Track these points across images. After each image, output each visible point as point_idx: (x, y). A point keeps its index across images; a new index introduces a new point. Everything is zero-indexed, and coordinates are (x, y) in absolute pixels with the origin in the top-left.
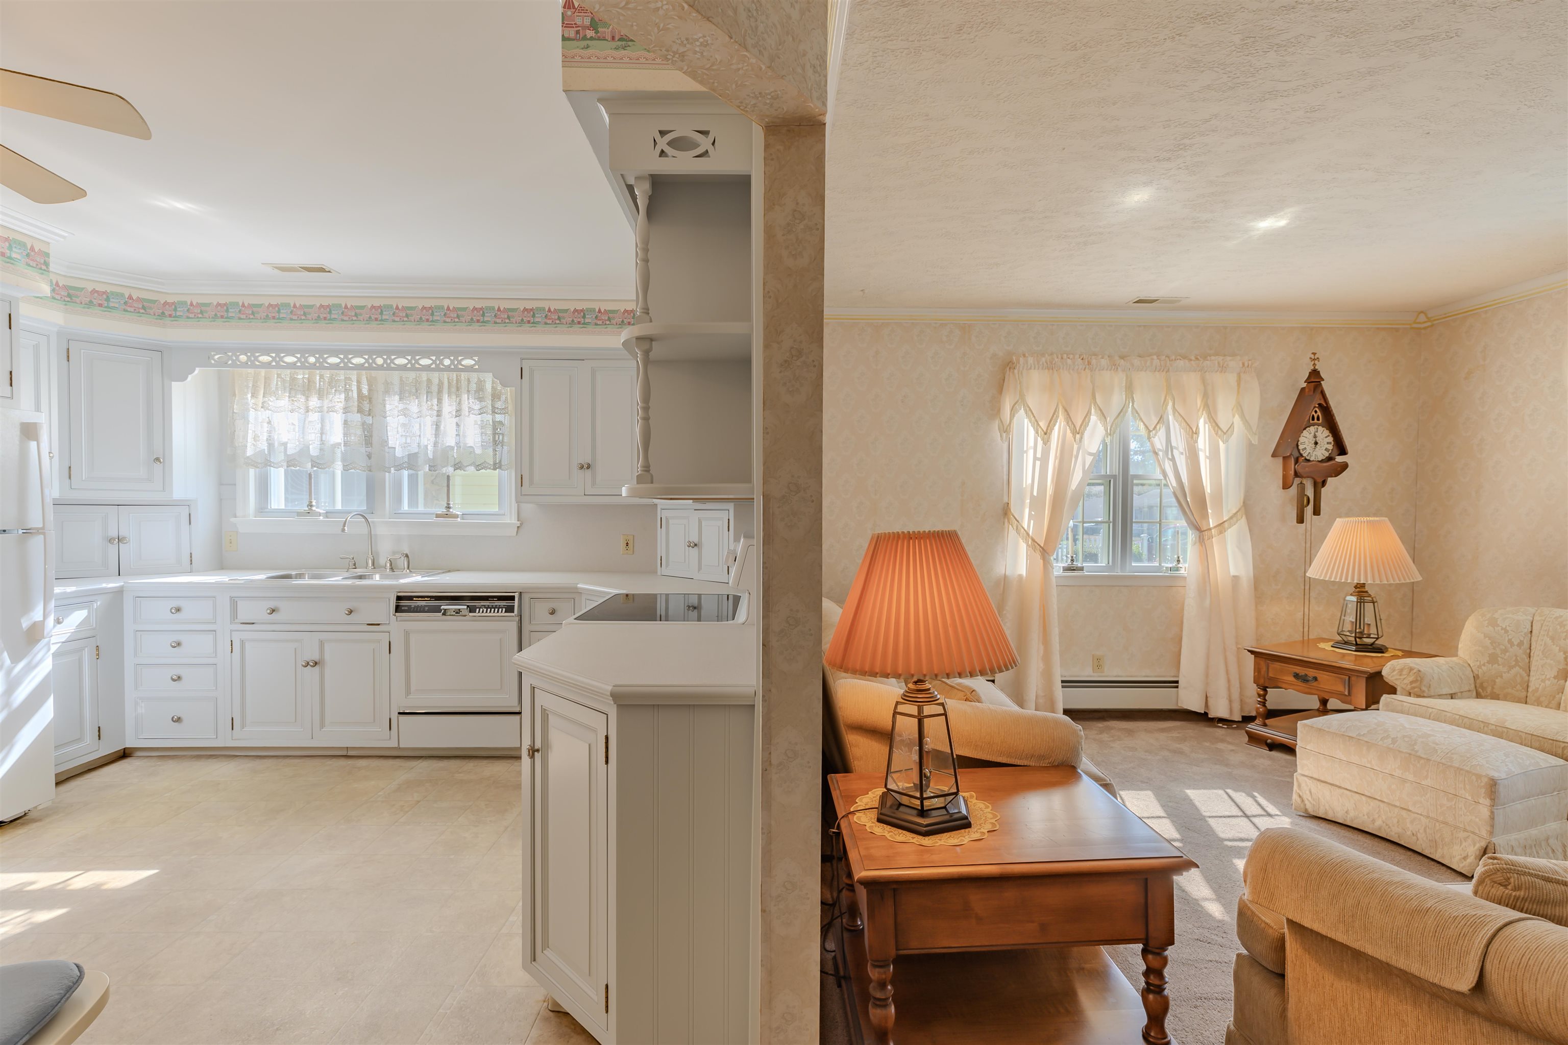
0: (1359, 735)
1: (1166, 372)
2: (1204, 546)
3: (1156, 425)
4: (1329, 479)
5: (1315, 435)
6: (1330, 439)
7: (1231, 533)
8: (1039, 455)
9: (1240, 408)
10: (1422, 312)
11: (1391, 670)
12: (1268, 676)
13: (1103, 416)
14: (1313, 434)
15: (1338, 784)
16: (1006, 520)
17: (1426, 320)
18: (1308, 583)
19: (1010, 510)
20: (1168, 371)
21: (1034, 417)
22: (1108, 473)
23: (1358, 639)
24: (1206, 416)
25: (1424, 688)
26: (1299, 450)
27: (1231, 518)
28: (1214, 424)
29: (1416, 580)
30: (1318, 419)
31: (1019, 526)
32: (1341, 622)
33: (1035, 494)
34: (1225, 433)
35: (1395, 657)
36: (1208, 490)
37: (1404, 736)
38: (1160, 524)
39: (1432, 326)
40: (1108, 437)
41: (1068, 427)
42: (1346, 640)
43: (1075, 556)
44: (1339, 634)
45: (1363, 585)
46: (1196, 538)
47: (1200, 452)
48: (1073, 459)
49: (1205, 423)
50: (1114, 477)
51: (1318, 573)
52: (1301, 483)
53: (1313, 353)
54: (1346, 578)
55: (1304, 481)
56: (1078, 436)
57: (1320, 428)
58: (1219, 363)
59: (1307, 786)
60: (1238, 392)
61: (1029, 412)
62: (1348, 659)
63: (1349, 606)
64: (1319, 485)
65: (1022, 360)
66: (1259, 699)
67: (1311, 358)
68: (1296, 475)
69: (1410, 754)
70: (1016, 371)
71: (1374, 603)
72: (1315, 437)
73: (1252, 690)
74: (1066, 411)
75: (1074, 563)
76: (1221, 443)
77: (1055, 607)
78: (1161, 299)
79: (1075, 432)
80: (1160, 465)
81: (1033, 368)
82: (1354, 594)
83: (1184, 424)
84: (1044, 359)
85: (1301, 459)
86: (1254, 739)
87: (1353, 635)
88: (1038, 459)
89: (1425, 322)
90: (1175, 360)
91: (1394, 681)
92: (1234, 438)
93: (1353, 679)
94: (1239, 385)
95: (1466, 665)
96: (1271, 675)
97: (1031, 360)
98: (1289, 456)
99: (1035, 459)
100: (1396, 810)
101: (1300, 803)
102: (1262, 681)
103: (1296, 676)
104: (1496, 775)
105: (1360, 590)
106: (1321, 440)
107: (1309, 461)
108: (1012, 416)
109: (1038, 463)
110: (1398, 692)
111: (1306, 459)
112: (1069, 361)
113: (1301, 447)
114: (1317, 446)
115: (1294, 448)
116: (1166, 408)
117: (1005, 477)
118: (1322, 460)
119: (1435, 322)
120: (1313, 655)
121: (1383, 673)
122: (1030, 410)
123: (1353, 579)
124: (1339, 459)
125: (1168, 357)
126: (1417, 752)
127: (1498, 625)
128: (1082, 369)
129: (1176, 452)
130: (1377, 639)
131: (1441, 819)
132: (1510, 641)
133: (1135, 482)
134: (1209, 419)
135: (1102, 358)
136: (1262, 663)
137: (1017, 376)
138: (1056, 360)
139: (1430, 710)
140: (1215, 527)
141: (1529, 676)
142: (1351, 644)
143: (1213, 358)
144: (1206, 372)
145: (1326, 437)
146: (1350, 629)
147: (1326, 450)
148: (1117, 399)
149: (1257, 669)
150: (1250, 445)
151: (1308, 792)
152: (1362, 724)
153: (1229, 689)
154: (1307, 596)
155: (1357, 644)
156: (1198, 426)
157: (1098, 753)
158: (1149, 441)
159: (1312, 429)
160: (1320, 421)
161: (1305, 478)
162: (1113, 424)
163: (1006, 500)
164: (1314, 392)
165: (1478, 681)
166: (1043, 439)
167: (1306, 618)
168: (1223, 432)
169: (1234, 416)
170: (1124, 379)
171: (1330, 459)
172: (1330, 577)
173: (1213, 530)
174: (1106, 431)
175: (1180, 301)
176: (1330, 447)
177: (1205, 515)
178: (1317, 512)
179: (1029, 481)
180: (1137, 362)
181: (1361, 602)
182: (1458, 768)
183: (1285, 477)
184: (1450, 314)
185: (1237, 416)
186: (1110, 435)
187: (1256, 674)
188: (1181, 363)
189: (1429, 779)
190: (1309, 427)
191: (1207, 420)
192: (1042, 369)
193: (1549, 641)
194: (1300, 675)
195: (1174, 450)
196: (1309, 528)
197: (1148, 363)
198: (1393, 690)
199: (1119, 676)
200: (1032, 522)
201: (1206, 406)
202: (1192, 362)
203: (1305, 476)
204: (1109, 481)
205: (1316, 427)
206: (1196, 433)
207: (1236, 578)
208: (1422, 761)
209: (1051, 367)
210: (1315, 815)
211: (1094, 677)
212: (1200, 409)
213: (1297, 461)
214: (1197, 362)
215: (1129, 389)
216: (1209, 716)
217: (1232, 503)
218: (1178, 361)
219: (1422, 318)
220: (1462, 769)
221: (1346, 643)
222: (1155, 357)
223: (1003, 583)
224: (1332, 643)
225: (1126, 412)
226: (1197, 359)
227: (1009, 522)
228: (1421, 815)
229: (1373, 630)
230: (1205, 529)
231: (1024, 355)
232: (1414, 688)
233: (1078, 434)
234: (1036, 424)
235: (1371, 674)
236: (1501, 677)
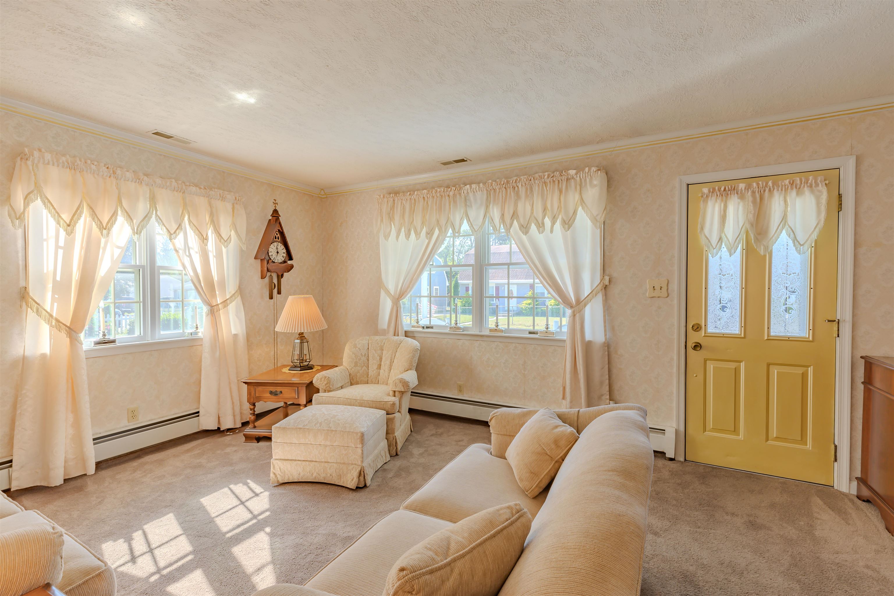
0: (304, 426)
1: (183, 193)
2: (214, 316)
3: (176, 230)
4: (285, 273)
5: (277, 247)
6: (285, 251)
7: (232, 307)
8: (61, 243)
9: (234, 226)
10: (322, 189)
11: (318, 379)
12: (255, 396)
13: (129, 218)
14: (276, 247)
15: (294, 458)
16: (24, 304)
17: (324, 194)
18: (276, 334)
19: (28, 293)
20: (184, 193)
21: (54, 209)
22: (138, 264)
23: (301, 364)
24: (213, 229)
25: (331, 386)
26: (269, 256)
27: (231, 297)
28: (218, 235)
29: (324, 328)
30: (278, 239)
31: (40, 309)
32: (293, 355)
33: (58, 278)
34: (226, 241)
35: (318, 371)
36: (216, 278)
37: (325, 420)
38: (182, 302)
39: (327, 197)
40: (135, 235)
41: (94, 223)
42: (295, 365)
43: (106, 331)
44: (292, 362)
45: (302, 333)
46: (208, 311)
47: (209, 253)
48: (101, 251)
49: (212, 233)
50: (143, 267)
51: (280, 329)
52: (271, 275)
53: (274, 200)
54: (295, 331)
55: (273, 274)
56: (105, 232)
57: (279, 244)
58: (220, 194)
59: (278, 465)
60: (233, 215)
61: (47, 202)
62: (296, 376)
63: (296, 345)
64: (280, 277)
65: (36, 154)
66: (251, 412)
67: (273, 202)
68: (268, 270)
69: (328, 430)
70: (29, 163)
71: (307, 342)
72: (277, 249)
73: (247, 406)
74: (91, 208)
75: (106, 337)
76: (223, 247)
77: (85, 378)
78: (175, 137)
79: (101, 227)
80: (180, 260)
81: (51, 163)
82: (299, 338)
83: (197, 232)
84: (64, 159)
85: (270, 261)
86: (248, 438)
87: (299, 362)
88: (61, 248)
89: (324, 195)
90: (189, 186)
91: (318, 385)
92: (232, 245)
93: (299, 388)
94: (233, 211)
95: (346, 369)
96: (257, 395)
97: (48, 156)
98: (264, 259)
99: (57, 247)
100: (323, 464)
101: (274, 478)
102: (252, 400)
103: (271, 393)
104: (363, 430)
105: (301, 336)
106: (280, 251)
107: (274, 262)
108: (26, 205)
109: (61, 252)
110: (320, 391)
111: (273, 261)
112: (93, 167)
113: (270, 254)
114: (278, 254)
115: (266, 254)
116: (183, 219)
117: (21, 263)
118: (281, 262)
119: (328, 196)
120: (280, 378)
121: (313, 382)
122: (49, 202)
123: (298, 331)
124: (289, 262)
125: (184, 183)
126: (331, 428)
127: (357, 347)
128: (107, 176)
129: (191, 251)
130: (310, 362)
131: (342, 462)
132: (361, 354)
133: (161, 271)
134: (214, 230)
135: (128, 171)
136: (252, 389)
137: (31, 168)
138: (79, 163)
139: (334, 398)
140: (221, 303)
141: (368, 370)
142: (298, 367)
143: (216, 190)
144: (211, 198)
145: (282, 249)
146: (297, 358)
147: (283, 256)
148: (142, 207)
149: (249, 393)
150: (242, 251)
151: (279, 469)
152: (305, 418)
153: (233, 409)
154: (276, 342)
155: (301, 367)
156: (207, 234)
157: (129, 493)
158: (171, 242)
159: (275, 244)
160: (279, 240)
161: (273, 272)
162: (139, 225)
163: (22, 284)
164: (276, 222)
165: (351, 377)
166: (66, 230)
167: (276, 354)
168: (225, 240)
169: (231, 231)
170: (148, 192)
171: (285, 262)
172: (287, 331)
173: (220, 305)
174: (133, 229)
175: (189, 143)
176: (285, 255)
177: (214, 295)
178: (279, 292)
179: (51, 268)
180: (159, 181)
181: (302, 343)
182: (349, 432)
183: (262, 272)
184: (333, 193)
185: (233, 231)
186: (137, 233)
187: (249, 396)
188: (194, 189)
189: (337, 442)
190: (274, 242)
191: (214, 231)
192: (63, 167)
193: (374, 352)
194: (273, 392)
195: (191, 250)
196: (275, 302)
197: (168, 184)
198: (318, 391)
199: (152, 420)
200: (56, 304)
201: (212, 222)
202: (202, 190)
203: (272, 271)
204: (138, 269)
205: (277, 243)
206: (206, 239)
207: (236, 336)
208: (333, 433)
209: (72, 167)
210: (283, 482)
211: (129, 426)
212: (208, 223)
213: (268, 263)
214: (205, 190)
215: (153, 200)
216: (221, 430)
217: (231, 288)
218: (192, 187)
219: (322, 193)
220: (350, 432)
221: (295, 367)
222: (173, 180)
223: (21, 364)
224: (289, 367)
225: (151, 217)
226: (205, 188)
227: (27, 305)
228: (334, 463)
229: (308, 357)
230: (214, 305)
231: (40, 150)
232: (327, 387)
233: (105, 229)
234: (57, 216)
235: (308, 384)
236: (359, 372)
